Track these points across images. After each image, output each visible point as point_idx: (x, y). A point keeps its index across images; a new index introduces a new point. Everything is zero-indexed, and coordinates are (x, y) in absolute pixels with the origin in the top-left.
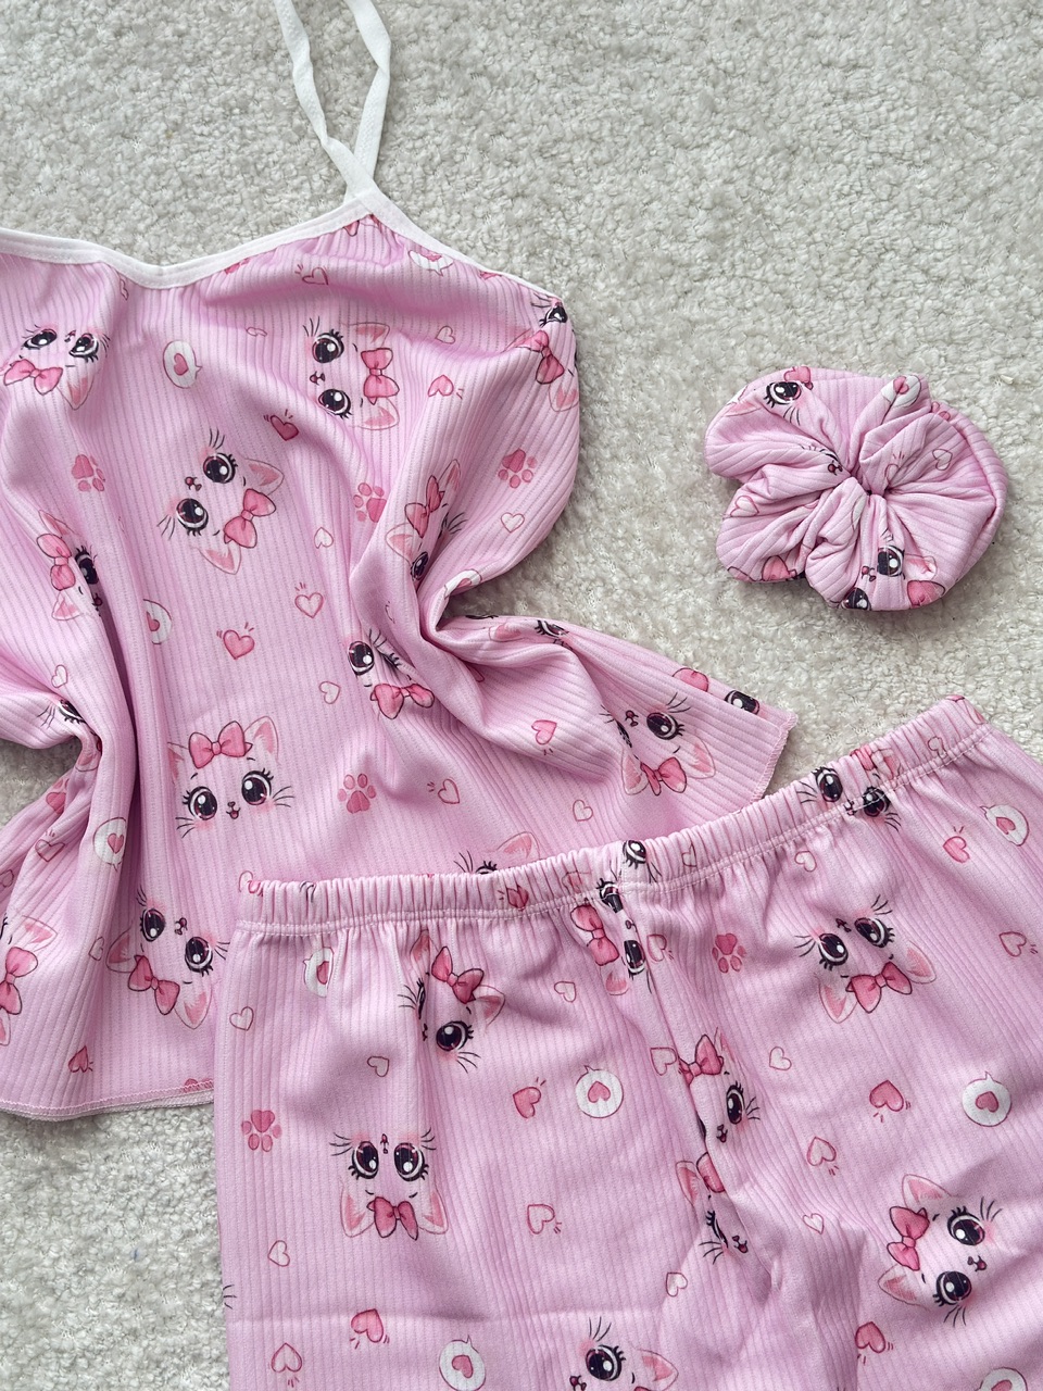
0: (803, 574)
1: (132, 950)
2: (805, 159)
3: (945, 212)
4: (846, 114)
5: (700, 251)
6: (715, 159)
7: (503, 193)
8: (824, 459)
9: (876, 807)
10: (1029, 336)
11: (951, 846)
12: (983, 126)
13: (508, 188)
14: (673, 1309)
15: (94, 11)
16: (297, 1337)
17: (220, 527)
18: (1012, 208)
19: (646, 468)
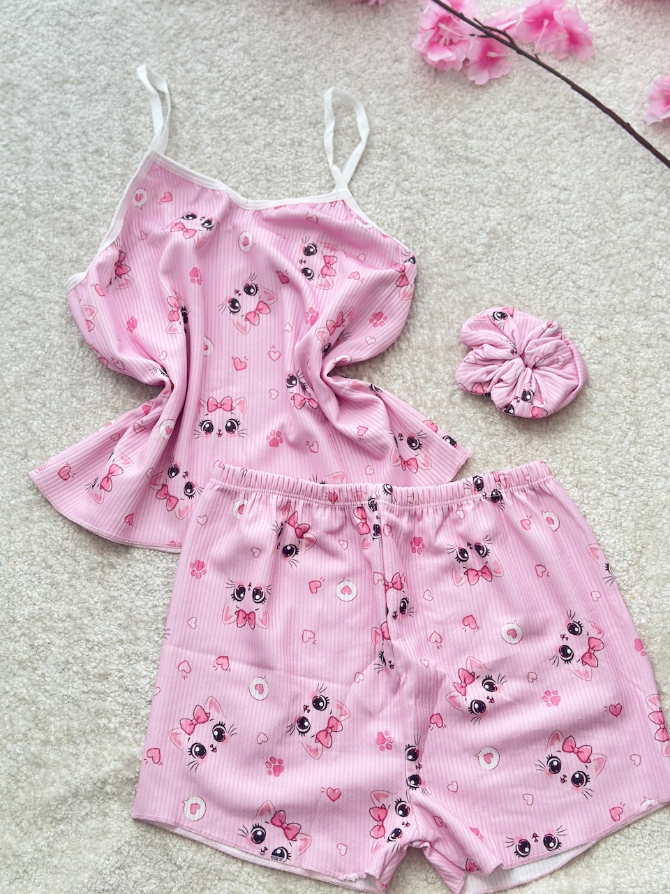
0: (489, 394)
1: (161, 481)
2: (534, 223)
3: (589, 259)
4: (556, 208)
5: (480, 249)
6: (496, 213)
7: (401, 205)
8: (510, 347)
9: (496, 498)
10: (612, 320)
11: (524, 522)
12: (613, 228)
13: (404, 203)
14: (355, 688)
15: (246, 88)
16: (191, 659)
17: (245, 314)
18: (618, 265)
19: (434, 334)
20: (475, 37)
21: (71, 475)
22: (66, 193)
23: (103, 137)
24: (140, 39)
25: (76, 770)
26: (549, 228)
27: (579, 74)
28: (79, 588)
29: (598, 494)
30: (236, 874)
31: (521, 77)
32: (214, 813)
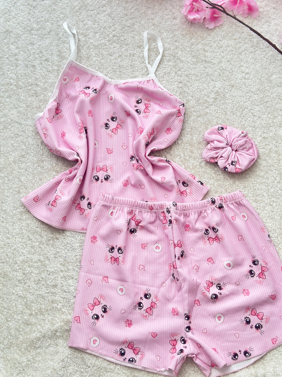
0: (217, 162)
1: (77, 202)
2: (235, 88)
3: (259, 104)
4: (244, 82)
5: (212, 100)
6: (218, 84)
7: (177, 81)
8: (226, 142)
9: (221, 207)
10: (269, 130)
11: (233, 217)
12: (269, 90)
13: (179, 80)
14: (162, 289)
15: (110, 31)
16: (92, 278)
17: (111, 129)
18: (271, 106)
19: (192, 137)
20: (209, 8)
21: (39, 200)
22: (34, 78)
23: (49, 54)
24: (64, 11)
25: (44, 326)
26: (241, 90)
27: (253, 24)
28: (43, 248)
29: (264, 205)
30: (113, 369)
31: (228, 25)
32: (103, 343)
